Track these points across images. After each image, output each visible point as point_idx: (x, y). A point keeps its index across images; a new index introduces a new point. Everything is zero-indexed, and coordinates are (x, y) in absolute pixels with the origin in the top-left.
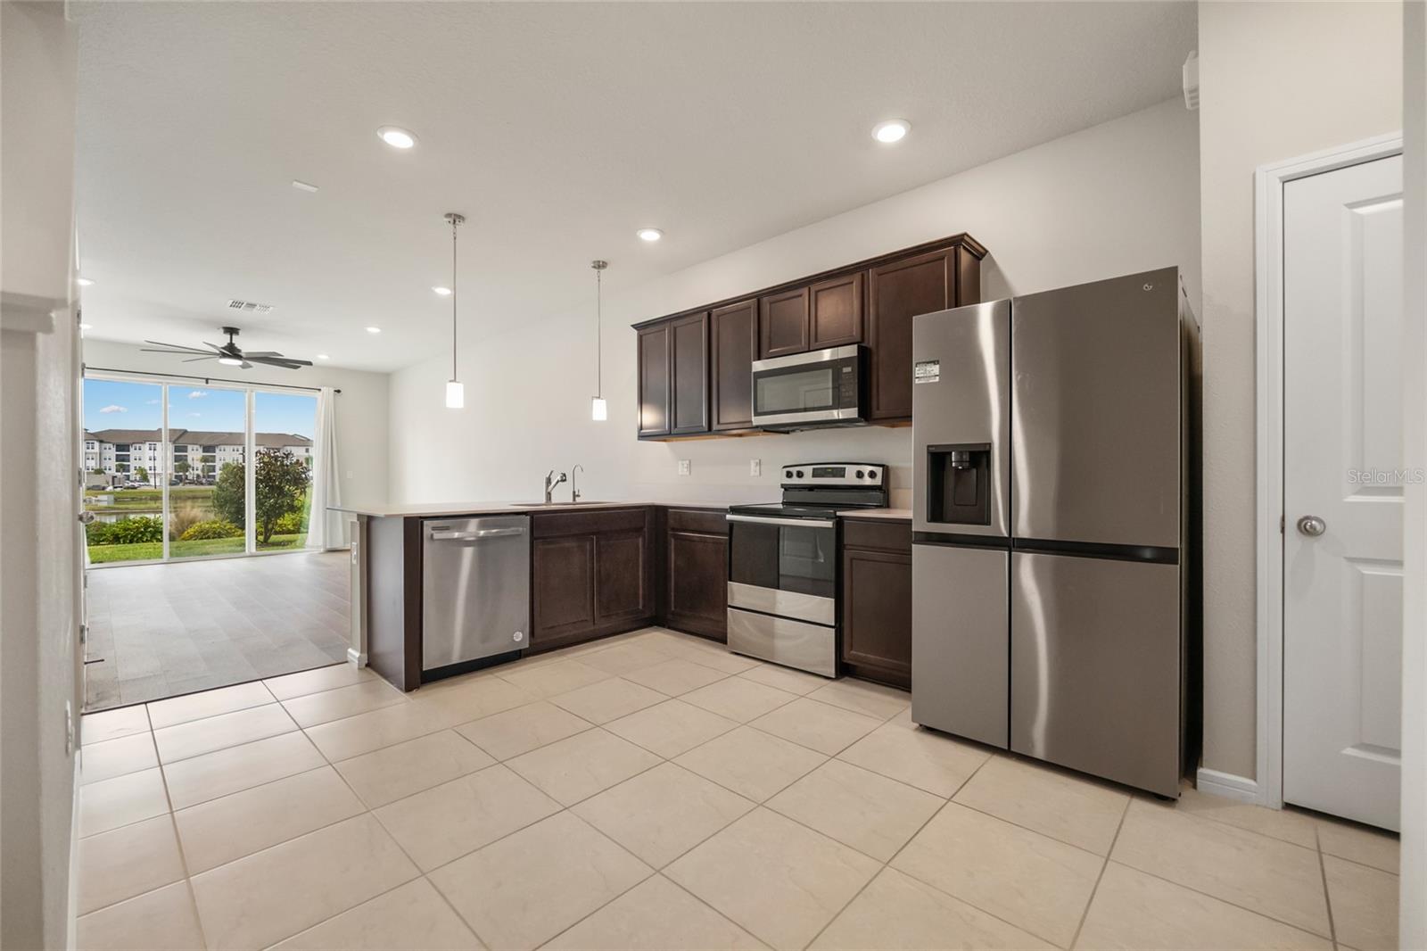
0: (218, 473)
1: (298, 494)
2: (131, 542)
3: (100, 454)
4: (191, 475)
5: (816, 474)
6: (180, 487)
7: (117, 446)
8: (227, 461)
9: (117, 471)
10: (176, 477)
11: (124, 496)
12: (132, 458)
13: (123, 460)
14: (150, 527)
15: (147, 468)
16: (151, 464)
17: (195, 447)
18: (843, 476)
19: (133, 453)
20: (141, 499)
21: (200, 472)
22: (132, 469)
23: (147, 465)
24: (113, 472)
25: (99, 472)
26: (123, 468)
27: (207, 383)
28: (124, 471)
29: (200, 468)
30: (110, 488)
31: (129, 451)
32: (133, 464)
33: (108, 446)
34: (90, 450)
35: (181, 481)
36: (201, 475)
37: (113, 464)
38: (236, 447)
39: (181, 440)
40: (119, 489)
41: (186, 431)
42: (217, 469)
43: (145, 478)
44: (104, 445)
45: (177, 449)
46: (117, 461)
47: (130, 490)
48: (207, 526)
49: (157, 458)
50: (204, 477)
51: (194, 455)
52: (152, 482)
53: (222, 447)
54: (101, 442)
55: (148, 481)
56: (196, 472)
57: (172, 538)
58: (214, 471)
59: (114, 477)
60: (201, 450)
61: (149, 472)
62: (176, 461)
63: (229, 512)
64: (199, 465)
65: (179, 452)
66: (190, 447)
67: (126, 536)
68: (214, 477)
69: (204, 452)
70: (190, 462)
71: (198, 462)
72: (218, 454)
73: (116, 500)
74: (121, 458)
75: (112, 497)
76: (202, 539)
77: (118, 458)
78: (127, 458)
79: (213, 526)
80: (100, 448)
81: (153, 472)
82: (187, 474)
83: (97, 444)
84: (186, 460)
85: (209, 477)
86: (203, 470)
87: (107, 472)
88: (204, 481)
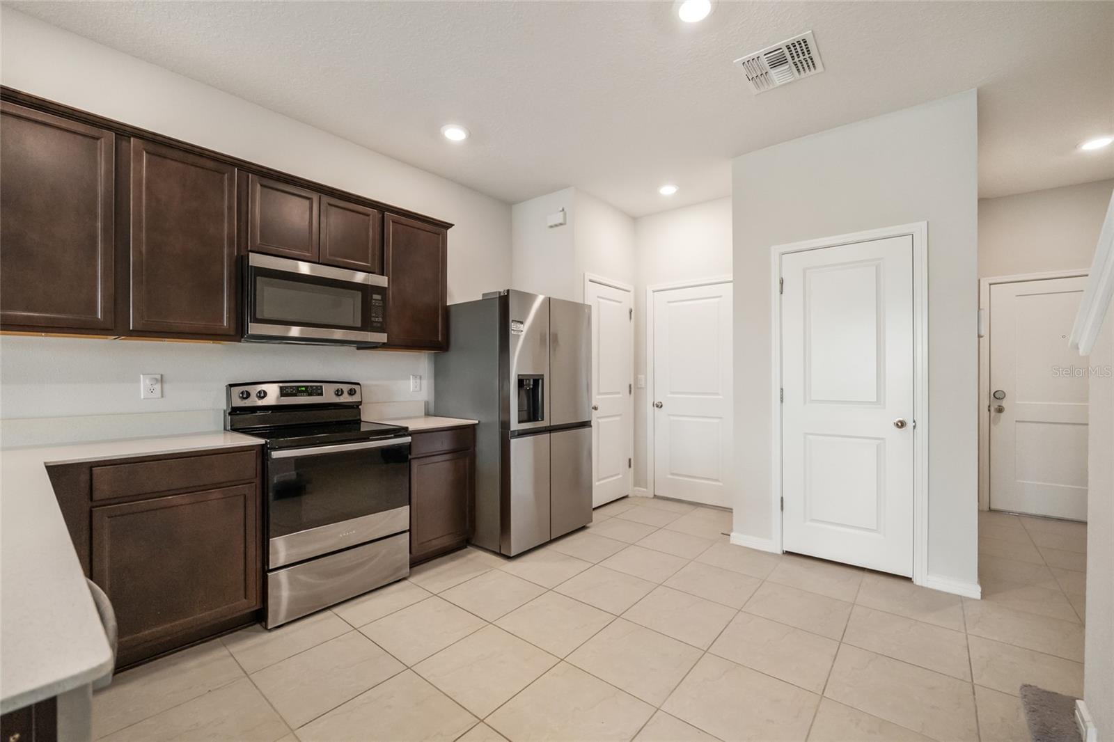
5: (284, 392)
18: (321, 394)
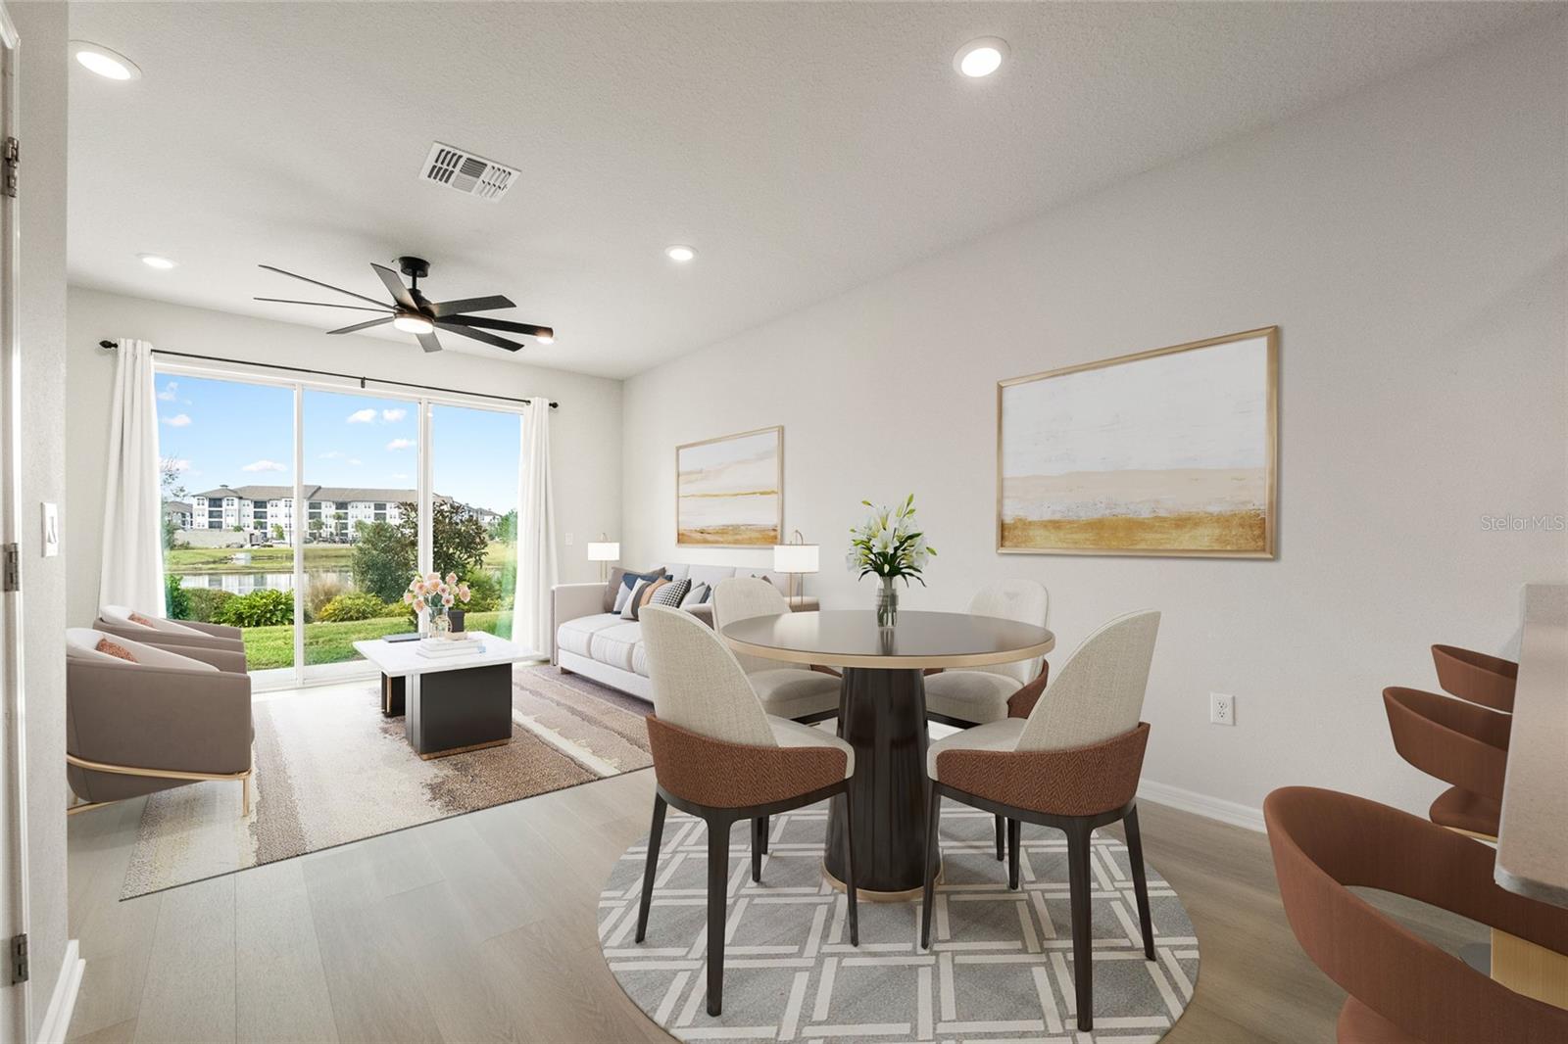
0: (351, 532)
1: (472, 563)
2: (258, 624)
3: (239, 511)
4: (325, 532)
6: (314, 545)
7: (255, 502)
8: (359, 518)
9: (255, 528)
10: (311, 534)
11: (261, 554)
12: (269, 516)
13: (261, 517)
14: (281, 603)
15: (283, 526)
16: (287, 521)
17: (329, 504)
19: (270, 510)
20: (277, 558)
21: (333, 530)
22: (269, 526)
23: (282, 522)
24: (251, 530)
25: (239, 529)
26: (261, 526)
27: (363, 386)
28: (262, 528)
29: (333, 525)
30: (248, 546)
31: (266, 507)
32: (269, 521)
33: (246, 502)
34: (230, 507)
35: (315, 539)
36: (335, 533)
37: (251, 521)
38: (367, 504)
39: (314, 498)
40: (256, 547)
41: (320, 488)
42: (349, 527)
43: (281, 536)
44: (243, 502)
45: (312, 506)
46: (255, 518)
47: (267, 548)
48: (349, 602)
49: (293, 515)
50: (337, 535)
51: (328, 511)
52: (287, 540)
53: (355, 504)
54: (241, 498)
55: (284, 539)
56: (329, 529)
57: (307, 619)
58: (347, 529)
59: (252, 535)
60: (334, 507)
61: (285, 529)
62: (310, 518)
63: (372, 581)
64: (332, 522)
65: (314, 508)
66: (323, 504)
67: (251, 616)
68: (346, 534)
69: (337, 509)
70: (323, 519)
71: (332, 519)
72: (351, 511)
73: (253, 558)
74: (259, 515)
75: (249, 556)
76: (342, 620)
77: (256, 515)
78: (263, 515)
79: (357, 602)
80: (239, 503)
81: (288, 529)
82: (321, 531)
83: (236, 501)
84: (320, 517)
85: (342, 534)
86: (336, 527)
87: (245, 529)
88: (337, 539)
